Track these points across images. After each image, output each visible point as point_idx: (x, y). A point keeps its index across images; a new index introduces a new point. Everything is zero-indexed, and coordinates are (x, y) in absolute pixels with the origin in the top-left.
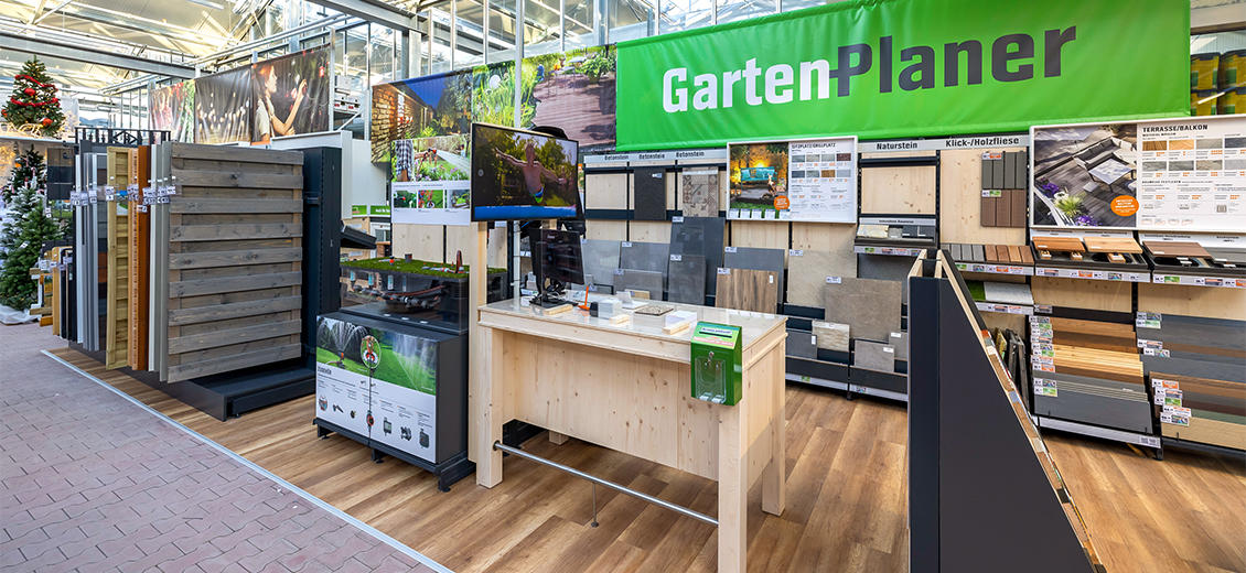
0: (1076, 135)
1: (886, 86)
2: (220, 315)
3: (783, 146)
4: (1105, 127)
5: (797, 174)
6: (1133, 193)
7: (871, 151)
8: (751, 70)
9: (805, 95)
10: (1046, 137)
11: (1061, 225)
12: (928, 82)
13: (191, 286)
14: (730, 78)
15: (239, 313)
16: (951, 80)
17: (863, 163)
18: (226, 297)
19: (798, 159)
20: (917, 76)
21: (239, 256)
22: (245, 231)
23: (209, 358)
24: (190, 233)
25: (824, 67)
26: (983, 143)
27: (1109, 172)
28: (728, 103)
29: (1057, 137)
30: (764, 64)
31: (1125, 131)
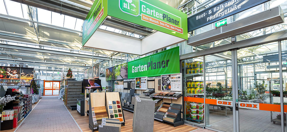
0: (165, 76)
1: (152, 69)
2: (72, 99)
3: (140, 78)
4: (168, 75)
5: (142, 82)
6: (170, 85)
7: (149, 79)
8: (140, 66)
9: (145, 70)
10: (163, 77)
11: (164, 90)
12: (155, 68)
13: (70, 96)
14: (138, 67)
15: (74, 99)
16: (158, 68)
17: (148, 81)
18: (73, 97)
19: (142, 80)
20: (155, 67)
21: (74, 93)
22: (75, 90)
23: (72, 104)
24: (70, 90)
25: (146, 66)
26: (158, 77)
27: (168, 82)
28: (138, 72)
29: (164, 77)
30: (141, 66)
31: (170, 76)
